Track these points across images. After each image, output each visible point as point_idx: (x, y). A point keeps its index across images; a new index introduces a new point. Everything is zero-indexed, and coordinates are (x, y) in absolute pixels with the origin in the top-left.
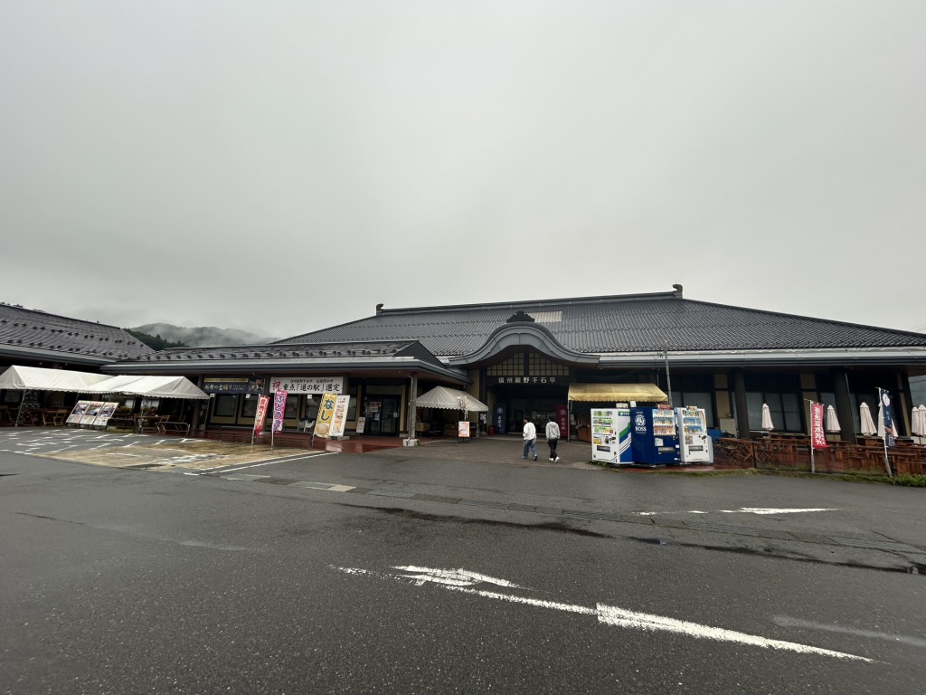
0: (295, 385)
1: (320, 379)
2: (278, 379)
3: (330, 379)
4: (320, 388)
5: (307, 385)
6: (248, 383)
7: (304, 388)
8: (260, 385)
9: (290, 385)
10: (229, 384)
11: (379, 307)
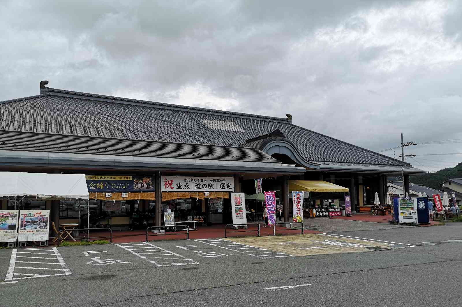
0: (190, 184)
1: (212, 178)
2: (169, 178)
3: (222, 178)
4: (215, 186)
5: (202, 184)
6: (133, 181)
7: (198, 186)
8: (148, 184)
9: (184, 184)
10: (104, 182)
11: (43, 84)
